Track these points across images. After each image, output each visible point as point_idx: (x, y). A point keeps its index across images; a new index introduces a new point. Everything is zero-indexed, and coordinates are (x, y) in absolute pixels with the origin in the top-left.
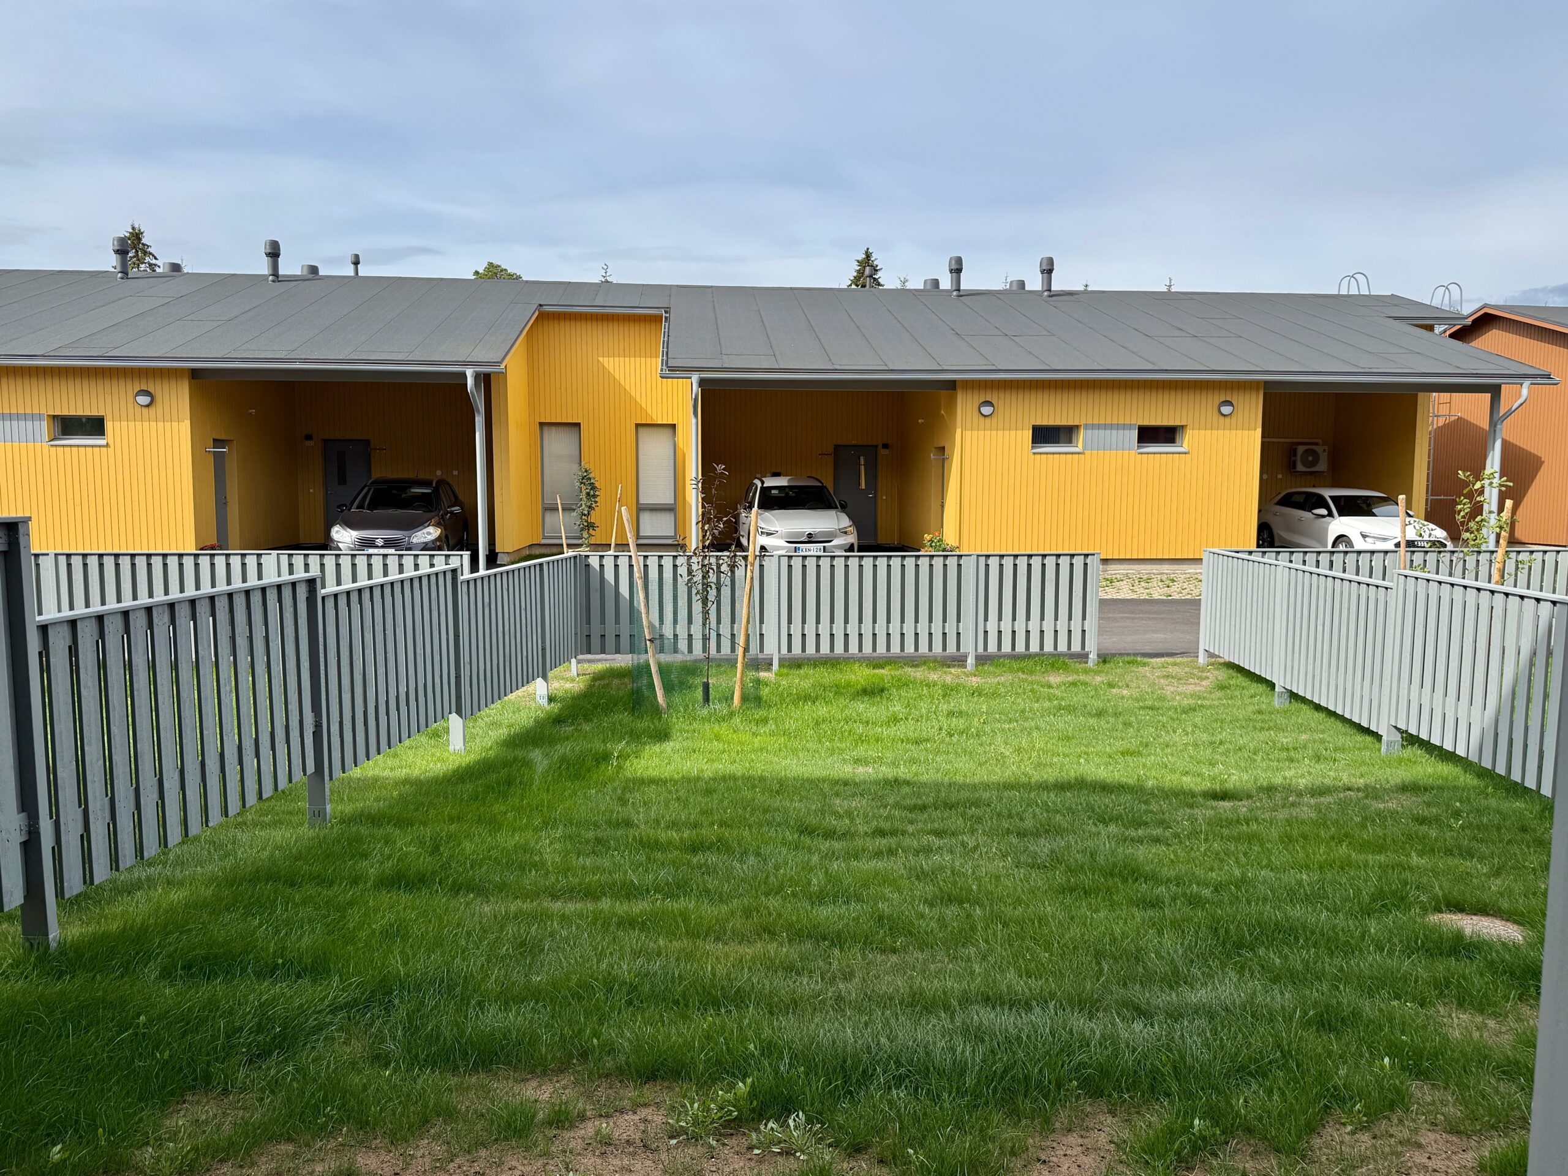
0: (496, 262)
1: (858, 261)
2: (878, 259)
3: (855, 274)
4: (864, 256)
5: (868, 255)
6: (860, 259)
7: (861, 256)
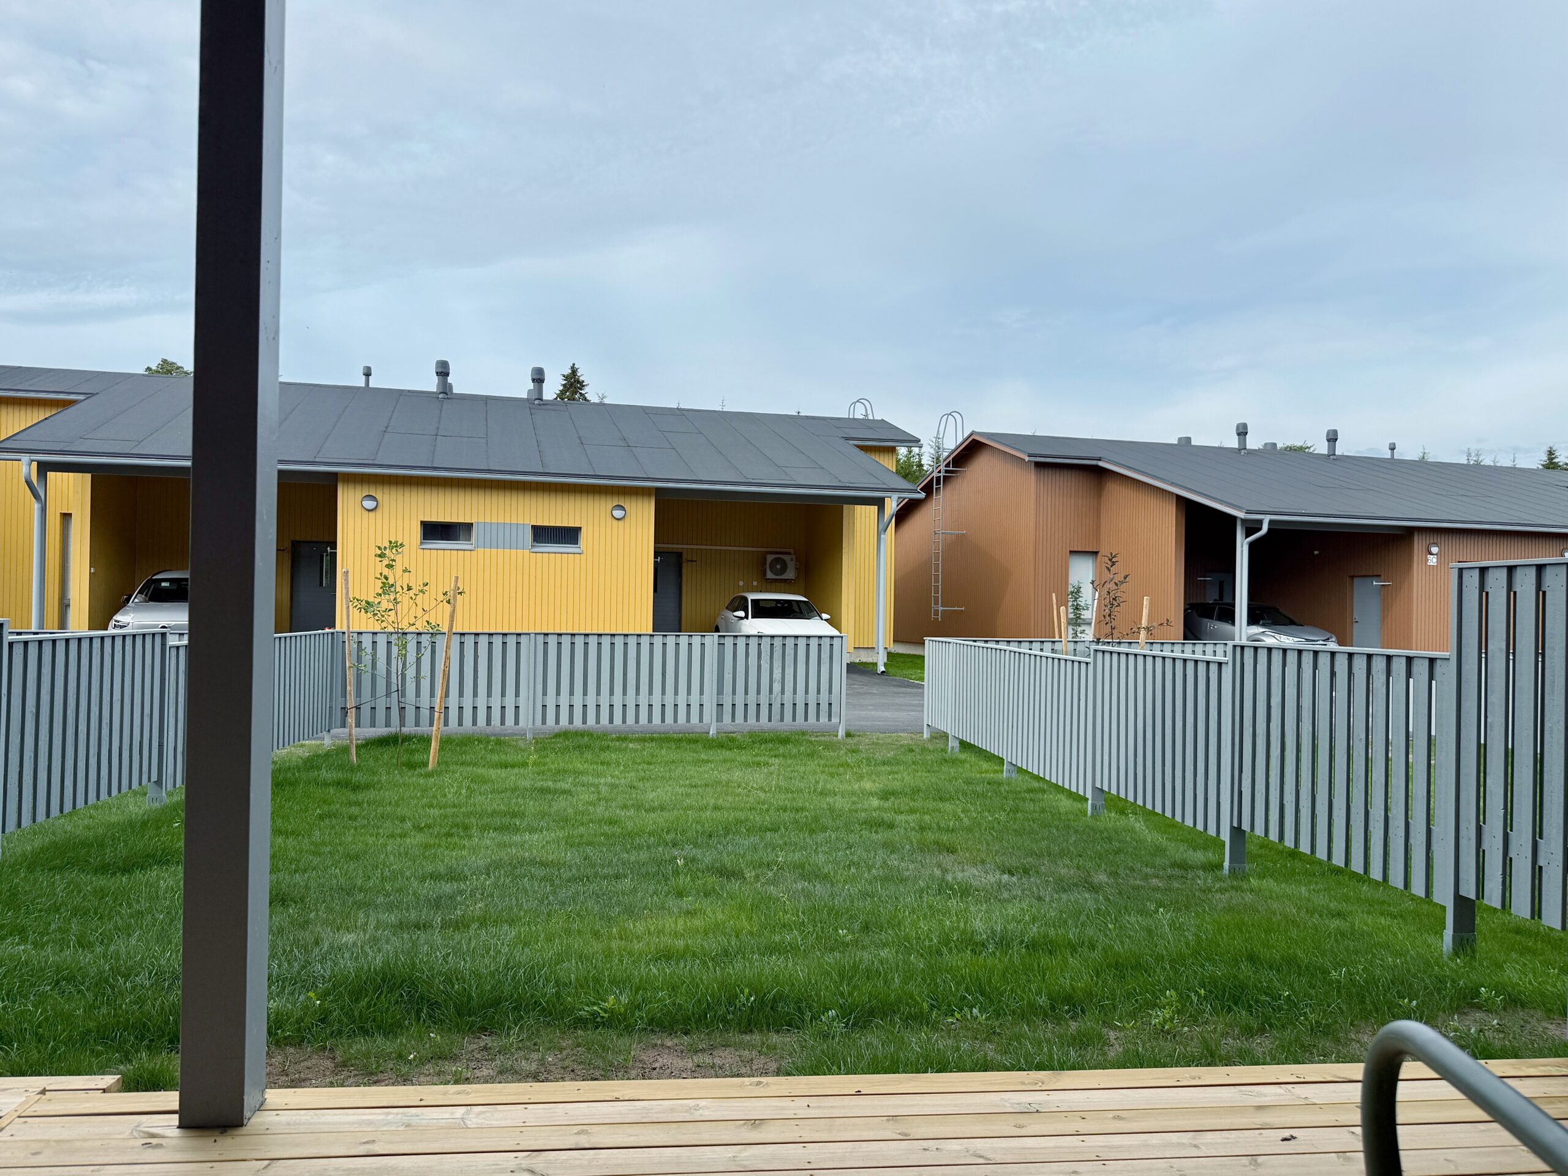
0: (170, 359)
1: (564, 376)
2: (583, 375)
3: (561, 388)
4: (570, 371)
5: (574, 371)
6: (566, 374)
7: (568, 371)
